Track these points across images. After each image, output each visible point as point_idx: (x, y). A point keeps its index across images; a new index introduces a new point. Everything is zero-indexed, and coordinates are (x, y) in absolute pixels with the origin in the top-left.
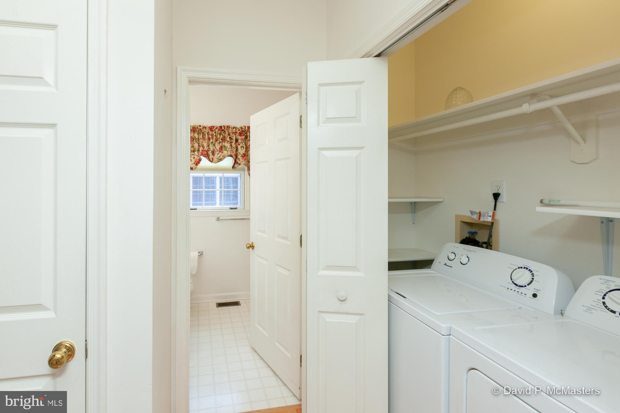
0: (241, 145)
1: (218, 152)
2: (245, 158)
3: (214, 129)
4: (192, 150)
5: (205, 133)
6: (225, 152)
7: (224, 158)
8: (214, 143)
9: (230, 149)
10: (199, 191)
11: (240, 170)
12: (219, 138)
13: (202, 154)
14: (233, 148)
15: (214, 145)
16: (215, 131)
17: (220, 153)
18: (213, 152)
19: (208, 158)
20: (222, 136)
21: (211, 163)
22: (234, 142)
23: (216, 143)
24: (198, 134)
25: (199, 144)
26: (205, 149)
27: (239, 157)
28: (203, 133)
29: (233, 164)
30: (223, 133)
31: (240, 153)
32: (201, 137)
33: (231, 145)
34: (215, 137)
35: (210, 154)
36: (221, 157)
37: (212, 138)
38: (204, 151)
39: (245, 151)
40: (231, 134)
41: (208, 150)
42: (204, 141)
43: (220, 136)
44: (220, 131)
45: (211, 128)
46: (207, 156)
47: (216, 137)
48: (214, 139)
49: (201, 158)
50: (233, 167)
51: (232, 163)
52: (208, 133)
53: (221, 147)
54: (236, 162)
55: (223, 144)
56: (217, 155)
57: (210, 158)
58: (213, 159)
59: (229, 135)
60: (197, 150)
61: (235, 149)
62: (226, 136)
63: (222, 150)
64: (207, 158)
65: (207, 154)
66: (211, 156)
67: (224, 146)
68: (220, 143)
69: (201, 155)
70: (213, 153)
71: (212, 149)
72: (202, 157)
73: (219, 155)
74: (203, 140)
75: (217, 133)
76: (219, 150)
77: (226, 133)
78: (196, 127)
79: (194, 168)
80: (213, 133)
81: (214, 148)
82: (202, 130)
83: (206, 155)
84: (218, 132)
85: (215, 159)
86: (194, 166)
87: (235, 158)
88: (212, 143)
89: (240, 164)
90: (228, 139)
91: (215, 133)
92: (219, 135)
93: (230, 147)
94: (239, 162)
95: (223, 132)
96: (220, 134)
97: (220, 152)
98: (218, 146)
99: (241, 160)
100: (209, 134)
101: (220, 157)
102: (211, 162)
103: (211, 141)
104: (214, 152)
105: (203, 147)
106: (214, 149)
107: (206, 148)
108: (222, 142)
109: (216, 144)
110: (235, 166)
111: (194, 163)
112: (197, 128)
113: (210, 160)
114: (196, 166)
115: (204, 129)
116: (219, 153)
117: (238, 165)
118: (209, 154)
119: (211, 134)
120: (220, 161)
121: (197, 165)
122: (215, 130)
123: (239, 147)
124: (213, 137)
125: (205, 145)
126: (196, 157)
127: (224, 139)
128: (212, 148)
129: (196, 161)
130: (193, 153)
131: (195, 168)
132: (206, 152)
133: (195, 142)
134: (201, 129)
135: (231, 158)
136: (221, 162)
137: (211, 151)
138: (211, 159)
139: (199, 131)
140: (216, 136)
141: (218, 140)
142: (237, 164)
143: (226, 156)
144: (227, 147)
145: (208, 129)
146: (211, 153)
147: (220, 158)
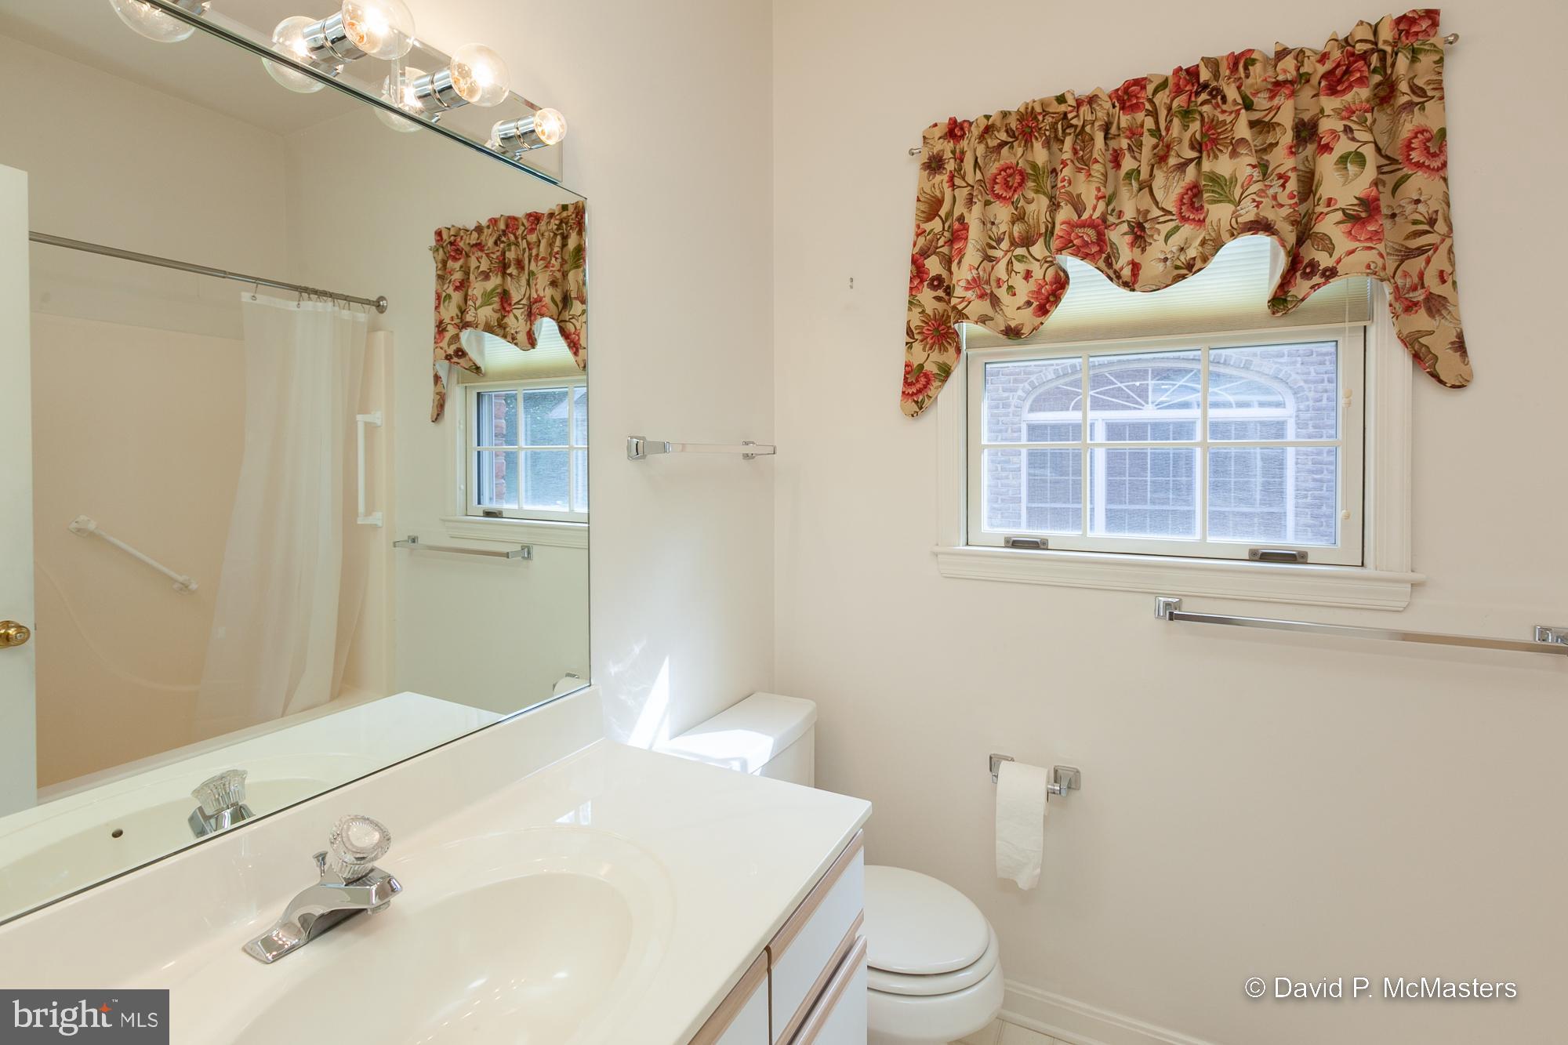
0: (1343, 146)
1: (1171, 225)
2: (1371, 228)
3: (1143, 94)
4: (1016, 234)
5: (1088, 129)
6: (1219, 213)
7: (1208, 247)
8: (1144, 175)
9: (1254, 188)
10: (1054, 455)
11: (1332, 314)
12: (1180, 141)
13: (1067, 245)
14: (1280, 176)
15: (1147, 186)
16: (1148, 106)
17: (1187, 230)
18: (1141, 226)
19: (1110, 265)
20: (1195, 126)
21: (1124, 292)
22: (1287, 138)
23: (1160, 175)
24: (1047, 144)
25: (1052, 198)
26: (1085, 216)
27: (1329, 225)
28: (1081, 133)
29: (1277, 280)
30: (1203, 103)
31: (1329, 202)
32: (1065, 156)
33: (1263, 167)
34: (1148, 141)
35: (1118, 237)
36: (1192, 252)
37: (1135, 148)
38: (1083, 225)
39: (1376, 183)
40: (1261, 101)
41: (1104, 219)
42: (1082, 176)
43: (1186, 127)
44: (1184, 97)
45: (1129, 96)
46: (1101, 251)
47: (1160, 137)
48: (1146, 153)
49: (1065, 272)
50: (1280, 301)
51: (1272, 275)
52: (1107, 128)
53: (1194, 193)
54: (1297, 267)
55: (1206, 166)
56: (1166, 240)
57: (1117, 267)
58: (1136, 267)
59: (1248, 106)
60: (1043, 230)
61: (1292, 185)
62: (1221, 117)
63: (1202, 207)
64: (1101, 263)
65: (1101, 240)
66: (1126, 254)
67: (1214, 178)
68: (1182, 167)
69: (1060, 250)
70: (1139, 234)
71: (1129, 214)
72: (1073, 264)
73: (1177, 240)
74: (1079, 170)
75: (1163, 113)
76: (1174, 210)
77: (1224, 99)
78: (1038, 109)
79: (1026, 331)
80: (1140, 116)
81: (1145, 202)
82: (1070, 116)
83: (1095, 249)
84: (1169, 109)
85: (1152, 266)
86: (1025, 318)
87: (1291, 239)
88: (1129, 175)
89: (1330, 273)
90: (1242, 130)
91: (1154, 114)
92: (1176, 121)
93: (1256, 174)
94: (1324, 260)
95: (1204, 96)
96: (1186, 114)
97: (1184, 219)
98: (1169, 190)
99: (1342, 242)
100: (1113, 130)
101: (1182, 249)
102: (1126, 285)
103: (1128, 164)
104: (1147, 225)
105: (1078, 207)
106: (1148, 212)
107: (1094, 210)
108: (1200, 158)
109: (1158, 183)
110: (1293, 291)
111: (1029, 304)
112: (1045, 113)
113: (1116, 277)
114: (1040, 320)
115: (1085, 109)
116: (1176, 229)
117: (1317, 279)
118: (1112, 244)
119: (1123, 124)
120: (1184, 277)
121: (1043, 310)
122: (1151, 101)
123: (1326, 165)
124: (1140, 145)
125: (1087, 191)
126: (1038, 272)
127: (1208, 143)
128: (1129, 205)
129: (1039, 292)
130: (1020, 251)
131: (1035, 329)
132: (1092, 232)
133: (1031, 195)
134: (1065, 114)
135: (1263, 241)
136: (1192, 281)
137: (1125, 227)
138: (1126, 273)
139: (1054, 126)
140: (1156, 132)
141: (1173, 153)
142: (1307, 276)
143: (1225, 235)
144: (1234, 180)
145: (1108, 105)
146: (1128, 238)
147: (1182, 258)
